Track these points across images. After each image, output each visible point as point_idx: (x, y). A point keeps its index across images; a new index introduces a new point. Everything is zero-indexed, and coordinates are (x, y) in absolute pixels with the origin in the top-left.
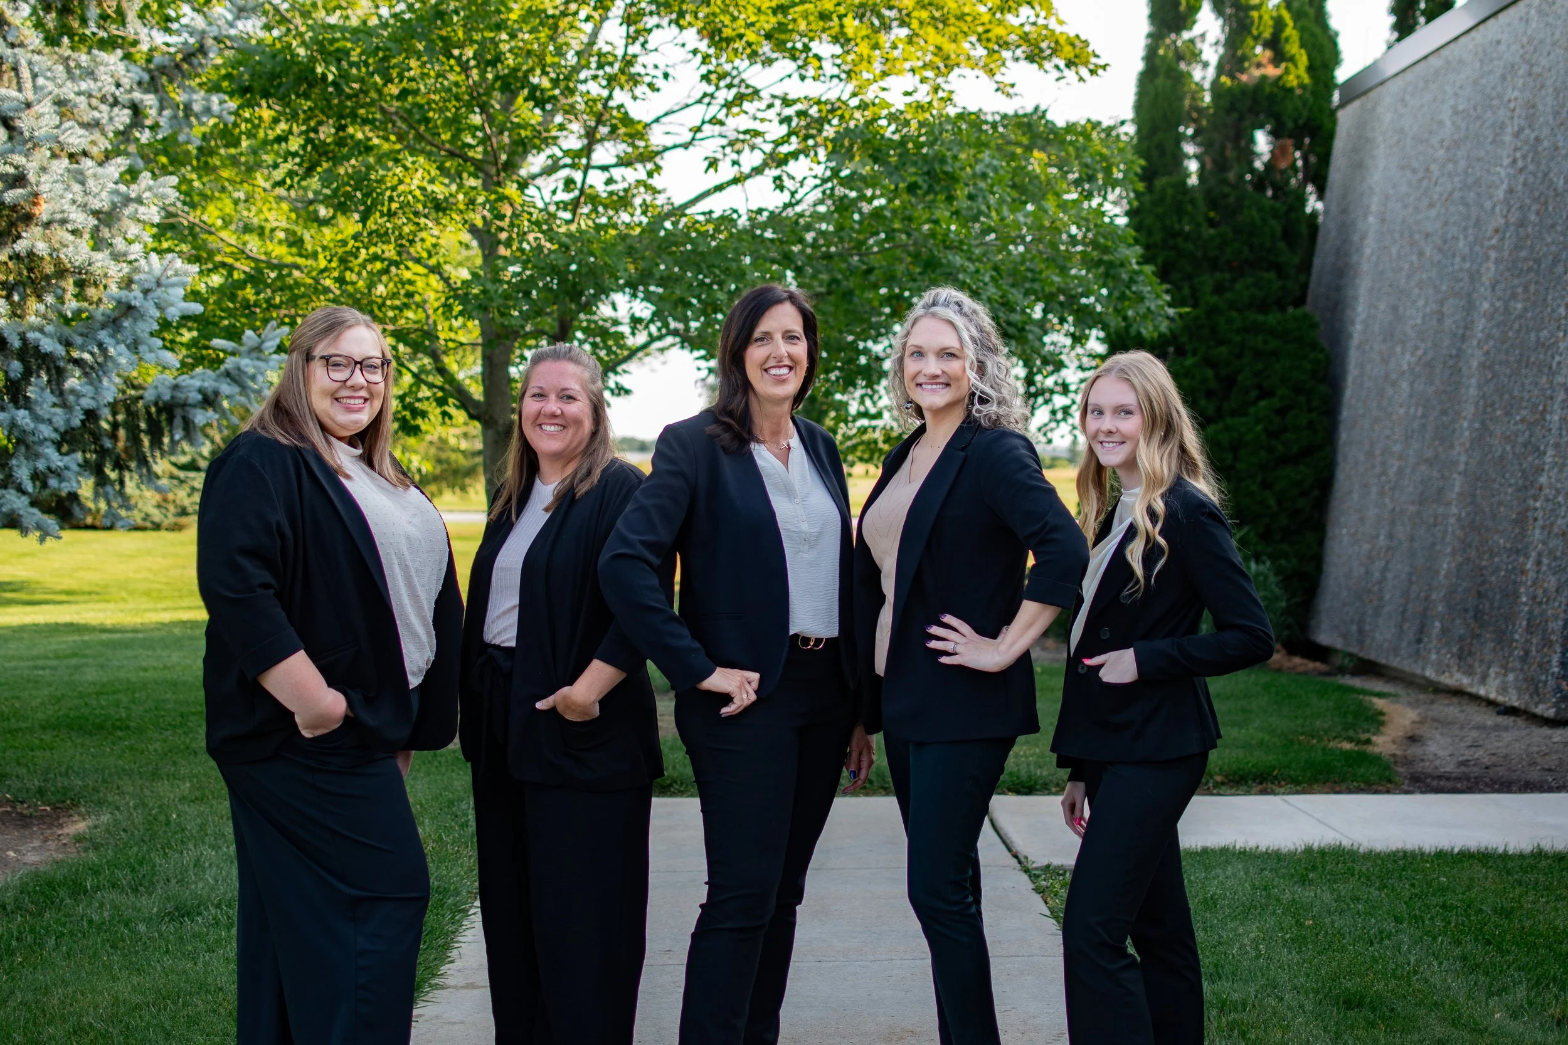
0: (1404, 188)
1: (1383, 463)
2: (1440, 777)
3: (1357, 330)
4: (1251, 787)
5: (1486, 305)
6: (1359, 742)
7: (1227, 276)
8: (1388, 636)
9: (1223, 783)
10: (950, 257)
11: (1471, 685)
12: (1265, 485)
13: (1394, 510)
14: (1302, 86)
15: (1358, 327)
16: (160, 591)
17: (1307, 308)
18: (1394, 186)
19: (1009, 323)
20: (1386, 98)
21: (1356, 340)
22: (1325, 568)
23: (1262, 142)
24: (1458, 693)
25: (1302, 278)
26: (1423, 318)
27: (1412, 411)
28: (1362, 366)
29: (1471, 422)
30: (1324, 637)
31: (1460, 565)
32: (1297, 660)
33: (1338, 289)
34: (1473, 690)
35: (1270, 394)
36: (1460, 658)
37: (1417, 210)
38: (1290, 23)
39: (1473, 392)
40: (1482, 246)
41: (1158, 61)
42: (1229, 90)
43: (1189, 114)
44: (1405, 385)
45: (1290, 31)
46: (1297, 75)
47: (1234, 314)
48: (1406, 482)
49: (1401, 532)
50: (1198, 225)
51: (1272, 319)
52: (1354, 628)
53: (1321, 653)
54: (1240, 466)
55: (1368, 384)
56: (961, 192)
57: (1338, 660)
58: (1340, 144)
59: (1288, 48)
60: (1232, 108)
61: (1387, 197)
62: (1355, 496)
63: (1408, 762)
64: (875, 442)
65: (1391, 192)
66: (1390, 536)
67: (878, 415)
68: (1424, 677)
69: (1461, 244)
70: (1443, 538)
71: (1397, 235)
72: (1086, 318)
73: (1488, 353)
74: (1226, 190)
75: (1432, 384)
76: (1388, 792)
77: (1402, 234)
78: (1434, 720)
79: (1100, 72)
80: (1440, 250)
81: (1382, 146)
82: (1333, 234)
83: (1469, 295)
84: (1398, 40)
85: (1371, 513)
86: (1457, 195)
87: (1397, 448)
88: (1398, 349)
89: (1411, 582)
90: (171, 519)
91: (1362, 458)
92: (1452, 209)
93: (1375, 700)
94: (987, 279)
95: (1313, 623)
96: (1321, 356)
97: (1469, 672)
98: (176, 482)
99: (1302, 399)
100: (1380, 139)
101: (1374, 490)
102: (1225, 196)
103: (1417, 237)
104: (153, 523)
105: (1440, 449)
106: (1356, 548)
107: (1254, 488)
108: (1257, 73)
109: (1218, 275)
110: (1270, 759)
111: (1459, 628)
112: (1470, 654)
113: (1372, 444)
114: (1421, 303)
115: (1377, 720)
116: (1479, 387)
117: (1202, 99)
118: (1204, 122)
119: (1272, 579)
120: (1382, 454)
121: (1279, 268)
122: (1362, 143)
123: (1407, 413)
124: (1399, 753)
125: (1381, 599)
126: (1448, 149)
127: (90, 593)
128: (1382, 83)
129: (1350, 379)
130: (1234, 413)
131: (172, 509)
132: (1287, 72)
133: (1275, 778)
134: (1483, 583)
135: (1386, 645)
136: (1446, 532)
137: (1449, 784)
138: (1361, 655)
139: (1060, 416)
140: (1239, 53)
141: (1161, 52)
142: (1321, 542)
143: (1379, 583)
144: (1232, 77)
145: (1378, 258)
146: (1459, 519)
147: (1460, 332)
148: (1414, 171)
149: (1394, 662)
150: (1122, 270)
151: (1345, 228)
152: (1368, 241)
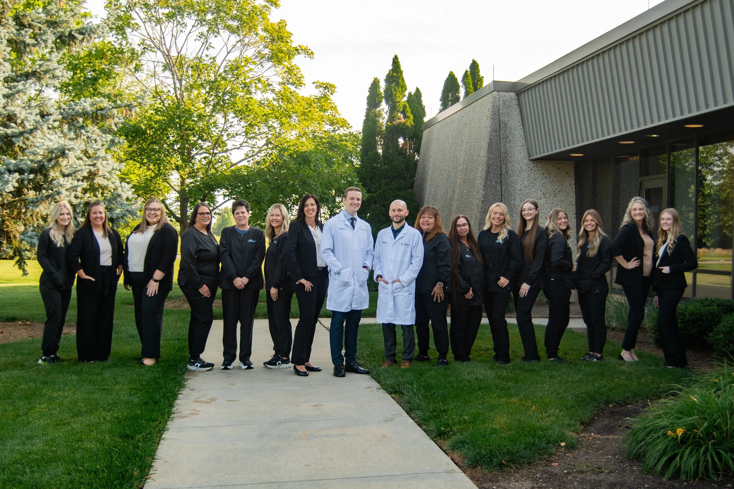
0: (439, 156)
3: (426, 197)
5: (458, 191)
14: (411, 125)
18: (437, 155)
20: (435, 129)
23: (401, 141)
25: (411, 181)
33: (422, 184)
37: (442, 163)
38: (408, 107)
40: (457, 174)
41: (369, 117)
42: (391, 126)
45: (408, 109)
46: (410, 122)
50: (382, 165)
51: (402, 193)
58: (424, 141)
59: (407, 114)
60: (391, 131)
61: (435, 158)
69: (452, 173)
71: (437, 170)
80: (447, 175)
81: (434, 143)
82: (421, 167)
83: (454, 188)
84: (442, 110)
86: (452, 159)
92: (450, 163)
103: (442, 170)
108: (398, 121)
114: (442, 189)
117: (382, 128)
121: (404, 178)
126: (450, 146)
132: (407, 121)
140: (393, 115)
141: (370, 114)
144: (391, 123)
148: (442, 152)
151: (424, 166)
152: (429, 171)
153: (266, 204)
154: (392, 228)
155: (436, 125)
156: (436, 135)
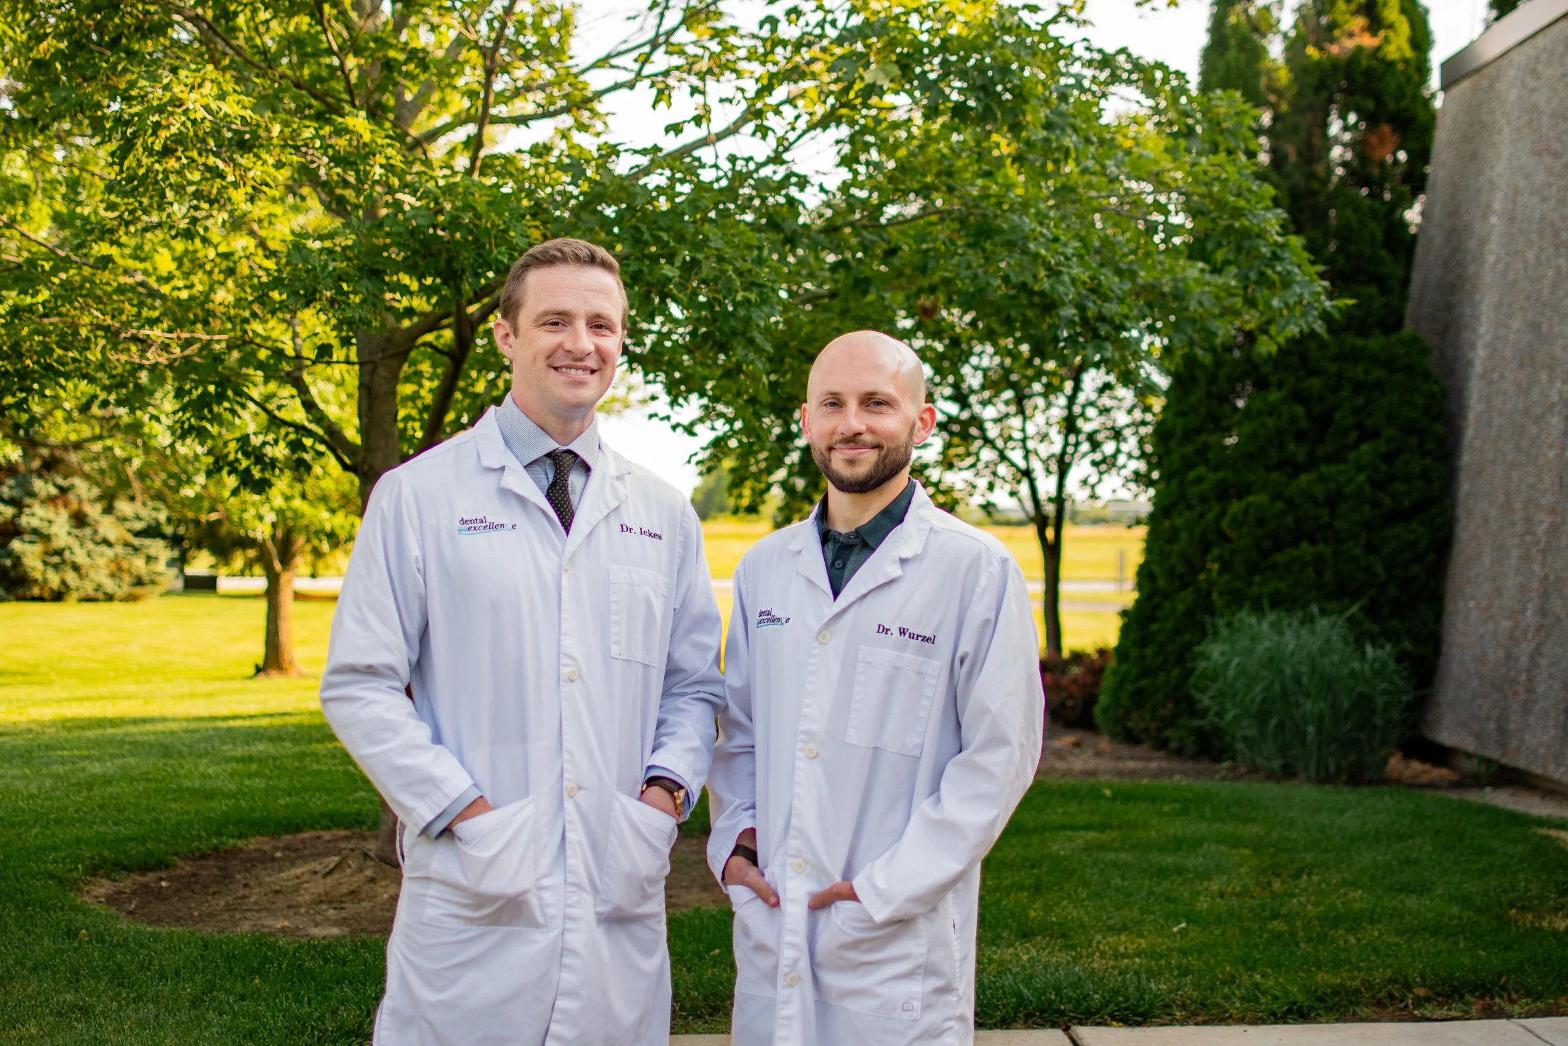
0: (1540, 178)
1: (1528, 520)
3: (1480, 356)
4: (1468, 1005)
8: (1545, 739)
12: (1370, 548)
13: (1546, 577)
15: (1481, 352)
17: (1408, 330)
18: (1527, 177)
21: (1478, 368)
22: (1445, 649)
28: (1489, 400)
30: (1446, 736)
32: (1416, 766)
33: (1449, 307)
35: (1375, 435)
41: (1226, 34)
42: (1318, 63)
43: (1264, 95)
46: (1398, 46)
49: (1558, 607)
51: (1374, 343)
52: (1492, 726)
53: (1440, 755)
54: (1341, 525)
55: (1499, 421)
57: (1469, 766)
59: (1386, 13)
60: (1321, 85)
61: (1516, 191)
62: (1487, 561)
65: (1522, 184)
66: (1543, 612)
71: (1534, 237)
77: (1541, 235)
81: (1506, 130)
84: (1497, 19)
85: (1511, 582)
87: (1548, 500)
88: (1544, 376)
90: (126, 589)
91: (1493, 512)
95: (1430, 717)
96: (1435, 388)
98: (130, 550)
99: (1414, 441)
100: (1503, 122)
101: (1515, 552)
104: (105, 594)
106: (1491, 626)
107: (1357, 551)
108: (1350, 44)
113: (1509, 496)
118: (1284, 106)
119: (1392, 666)
120: (1525, 508)
122: (1476, 130)
125: (1530, 691)
129: (1471, 416)
130: (1329, 459)
131: (127, 579)
133: (1504, 988)
135: (1542, 750)
138: (1504, 761)
140: (1326, 20)
142: (1438, 617)
143: (1528, 670)
144: (1321, 49)
145: (1507, 265)
150: (1262, 242)
151: (1456, 234)
154: (824, 515)
155: (1512, 54)
156: (1513, 95)
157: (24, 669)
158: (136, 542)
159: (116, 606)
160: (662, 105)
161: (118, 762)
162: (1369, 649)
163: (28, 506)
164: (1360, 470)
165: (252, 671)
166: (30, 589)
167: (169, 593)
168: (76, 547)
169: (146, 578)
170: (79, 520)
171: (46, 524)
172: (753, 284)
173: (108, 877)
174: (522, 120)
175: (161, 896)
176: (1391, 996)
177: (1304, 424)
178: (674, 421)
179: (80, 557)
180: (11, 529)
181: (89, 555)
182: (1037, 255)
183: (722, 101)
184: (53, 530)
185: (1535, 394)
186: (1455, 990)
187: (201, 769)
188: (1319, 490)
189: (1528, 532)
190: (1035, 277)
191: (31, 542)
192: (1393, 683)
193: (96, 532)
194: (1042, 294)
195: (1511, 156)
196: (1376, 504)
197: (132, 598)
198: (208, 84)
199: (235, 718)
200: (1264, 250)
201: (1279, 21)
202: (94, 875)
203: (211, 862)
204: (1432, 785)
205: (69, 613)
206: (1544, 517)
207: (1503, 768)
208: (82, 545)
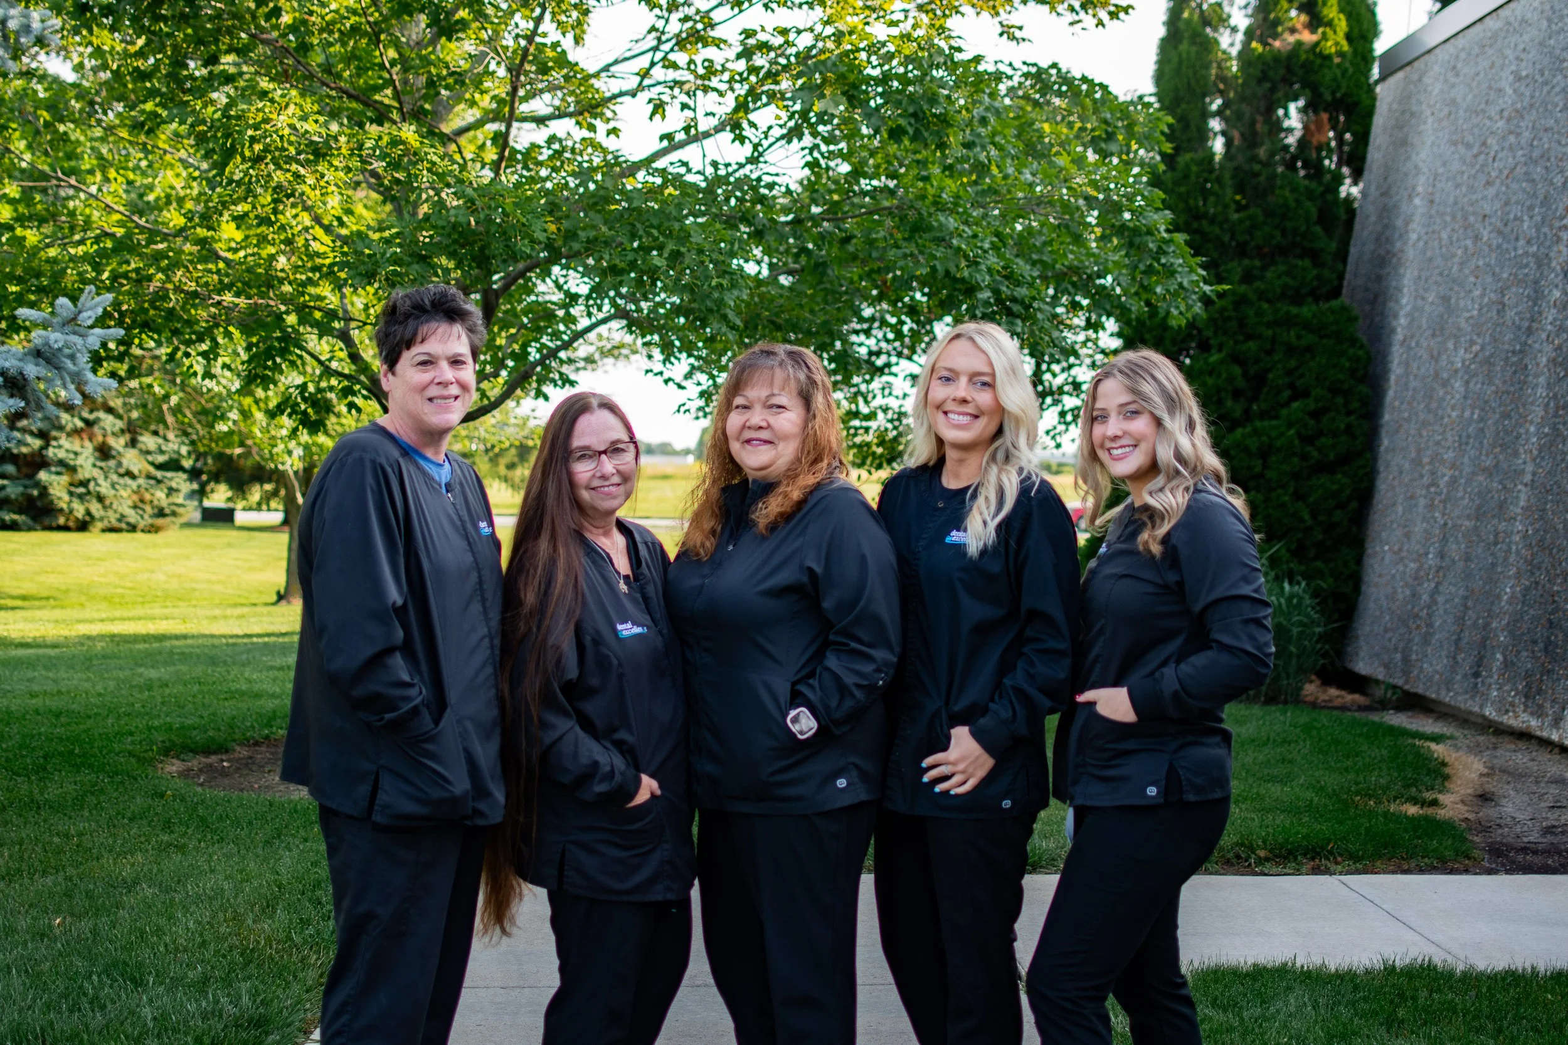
0: (1456, 166)
1: (1433, 473)
2: (1524, 850)
3: (1401, 324)
4: (1300, 864)
5: (1557, 294)
6: (1423, 804)
7: (1257, 263)
8: (1439, 667)
9: (1267, 859)
10: (942, 219)
11: (1541, 729)
12: (1298, 496)
13: (1445, 524)
14: (1340, 54)
15: (1403, 321)
16: (123, 596)
17: (1344, 299)
18: (1445, 164)
19: (1014, 300)
20: (1436, 66)
21: (1399, 336)
22: (1364, 588)
23: (1293, 117)
24: (1524, 736)
25: (1340, 267)
26: (1480, 310)
27: (1467, 414)
28: (1407, 364)
29: (1540, 426)
30: (1362, 667)
31: (1527, 589)
32: (1333, 692)
33: (1379, 279)
34: (1545, 734)
35: (1305, 394)
36: (1527, 697)
37: (1471, 188)
39: (1541, 391)
40: (1551, 227)
41: (1181, 25)
42: (1261, 56)
43: (1215, 84)
44: (1458, 385)
46: (1335, 41)
47: (1265, 306)
48: (1460, 494)
49: (1455, 550)
50: (1226, 206)
51: (1307, 311)
52: (1398, 656)
53: (1358, 683)
54: (1271, 474)
55: (1413, 384)
56: (954, 139)
57: (1379, 692)
58: (1380, 121)
59: (1325, 11)
60: (1263, 78)
61: (1436, 176)
62: (1400, 509)
63: (1484, 828)
64: (868, 445)
65: (1441, 170)
66: (1441, 555)
67: (872, 416)
68: (1483, 717)
69: (1526, 225)
70: (1506, 559)
71: (1448, 219)
72: (1104, 303)
73: (1559, 348)
74: (1257, 167)
75: (1491, 383)
76: (1466, 871)
77: (1454, 218)
78: (1503, 771)
79: (1122, 15)
80: (1500, 233)
81: (1430, 120)
82: (1373, 219)
83: (1536, 282)
84: (1440, 10)
85: (1419, 528)
86: (1520, 170)
87: (1449, 455)
88: (1450, 345)
89: (1466, 608)
90: (148, 520)
91: (1407, 466)
92: (1514, 186)
93: (1433, 746)
94: (987, 246)
95: (1350, 649)
96: (1360, 353)
97: (1539, 713)
98: (152, 482)
99: (1340, 400)
100: (1427, 112)
101: (1422, 502)
102: (1256, 175)
103: (1472, 219)
104: (128, 524)
105: (1501, 457)
106: (1401, 567)
107: (1286, 498)
108: (1291, 39)
109: (1246, 262)
110: (1323, 828)
111: (1526, 662)
112: (1540, 692)
113: (1419, 451)
114: (1477, 293)
115: (1439, 774)
116: (1549, 386)
117: (1230, 68)
118: (1232, 95)
119: (1308, 601)
120: (1432, 462)
121: (1314, 255)
122: (1406, 118)
123: (1461, 416)
124: (1471, 816)
125: (1430, 625)
126: (1509, 120)
127: (47, 598)
128: (1429, 51)
129: (1393, 378)
130: (1263, 415)
131: (149, 510)
132: (1325, 37)
133: (1331, 852)
134: (1557, 610)
135: (1436, 678)
136: (1509, 550)
137: (1538, 860)
138: (1406, 687)
139: (1069, 418)
140: (1272, 16)
141: (1186, 15)
142: (1359, 560)
143: (1429, 607)
144: (1265, 44)
145: (1426, 243)
146: (1525, 536)
147: (1526, 324)
148: (1468, 146)
149: (1447, 697)
150: (1150, 238)
151: (1387, 212)
152: (1413, 226)
153: (733, 328)
155: (1437, 51)
156: (1437, 89)
157: (54, 594)
158: (159, 474)
159: (139, 535)
160: (658, 117)
161: (171, 669)
162: (1286, 586)
163: (56, 439)
164: (1290, 425)
165: (275, 598)
166: (56, 518)
167: (188, 525)
168: (101, 481)
169: (167, 511)
170: (104, 452)
171: (72, 456)
172: (725, 272)
173: (178, 758)
174: (541, 121)
175: (224, 773)
176: (1238, 857)
177: (1241, 383)
178: (666, 376)
179: (104, 488)
180: (38, 459)
181: (113, 485)
182: (959, 249)
183: (707, 114)
184: (80, 461)
185: (1443, 362)
186: (1290, 852)
187: (246, 675)
188: (1253, 444)
189: (1433, 484)
190: (957, 266)
191: (58, 473)
192: (1308, 616)
193: (120, 464)
194: (963, 280)
195: (1433, 143)
196: (1304, 457)
197: (153, 529)
198: (292, 106)
199: (269, 635)
200: (1151, 245)
201: (1229, 16)
202: (166, 755)
203: (263, 749)
204: (1343, 708)
205: (93, 542)
206: (1445, 471)
207: (1407, 694)
208: (106, 477)
